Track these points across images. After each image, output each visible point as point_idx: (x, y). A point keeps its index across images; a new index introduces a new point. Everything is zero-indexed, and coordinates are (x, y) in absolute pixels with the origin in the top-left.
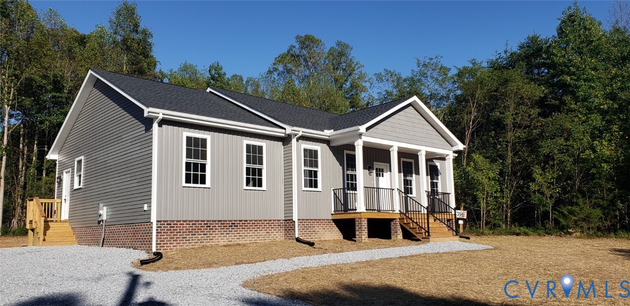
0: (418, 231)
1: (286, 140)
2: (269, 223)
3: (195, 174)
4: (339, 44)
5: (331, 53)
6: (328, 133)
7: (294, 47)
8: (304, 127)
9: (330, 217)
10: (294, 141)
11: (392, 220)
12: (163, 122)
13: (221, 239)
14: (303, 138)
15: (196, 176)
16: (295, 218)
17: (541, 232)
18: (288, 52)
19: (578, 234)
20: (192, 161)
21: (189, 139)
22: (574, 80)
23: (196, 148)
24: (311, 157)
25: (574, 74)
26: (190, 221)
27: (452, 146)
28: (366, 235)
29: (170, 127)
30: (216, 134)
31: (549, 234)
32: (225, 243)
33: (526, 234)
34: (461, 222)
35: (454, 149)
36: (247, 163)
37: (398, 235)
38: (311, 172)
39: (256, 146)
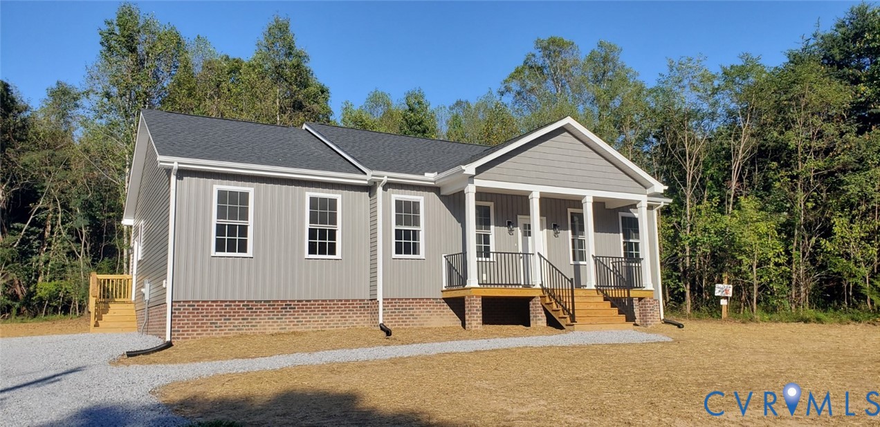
0: (562, 315)
1: (370, 189)
2: (347, 305)
3: (231, 239)
4: (601, 45)
5: (591, 59)
6: (430, 177)
7: (534, 55)
8: (389, 170)
9: (441, 296)
10: (380, 190)
11: (531, 298)
12: (182, 173)
13: (268, 325)
14: (388, 185)
15: (232, 243)
16: (380, 298)
17: (844, 317)
18: (526, 63)
20: (227, 222)
21: (222, 194)
23: (233, 205)
24: (407, 212)
26: (222, 301)
27: (646, 188)
28: (480, 320)
29: (194, 179)
30: (264, 185)
31: (856, 321)
32: (275, 331)
33: (819, 320)
34: (723, 302)
35: (649, 191)
36: (311, 222)
37: (539, 320)
38: (407, 232)
39: (326, 199)
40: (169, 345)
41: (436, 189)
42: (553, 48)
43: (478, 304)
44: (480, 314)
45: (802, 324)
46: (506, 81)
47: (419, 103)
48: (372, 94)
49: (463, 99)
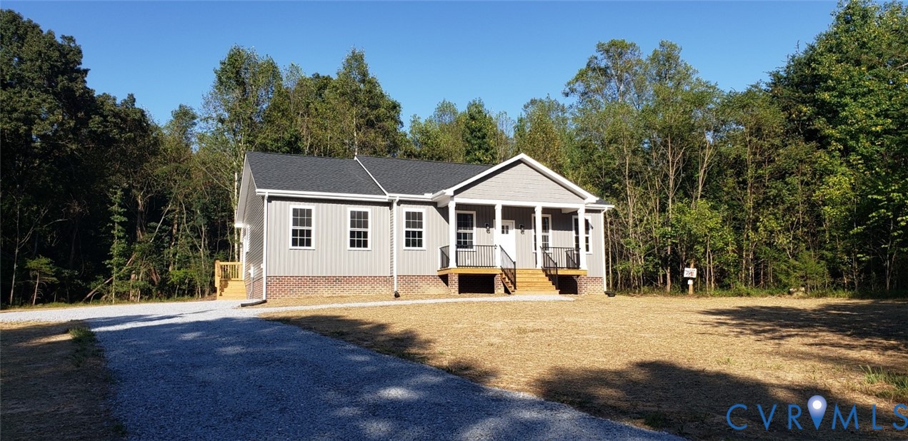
1: (389, 204)
2: (375, 279)
3: (302, 238)
4: (662, 45)
5: (655, 58)
6: (428, 196)
7: (596, 58)
8: (400, 193)
9: (437, 274)
10: (395, 205)
11: (495, 275)
12: (271, 199)
13: (325, 291)
14: (400, 202)
15: (302, 241)
16: (395, 275)
18: (588, 65)
19: (800, 294)
20: (299, 228)
21: (295, 211)
22: (835, 97)
23: (302, 218)
24: (414, 220)
25: (834, 89)
26: (296, 277)
27: (584, 199)
28: (457, 289)
29: (278, 202)
30: (321, 204)
32: (329, 295)
34: (690, 282)
35: (586, 201)
36: (351, 227)
37: (499, 289)
38: (414, 232)
39: (361, 212)
40: (265, 302)
41: (434, 204)
42: (616, 50)
43: (456, 278)
44: (457, 285)
45: (739, 298)
46: (569, 84)
47: (480, 112)
48: (440, 105)
49: (537, 98)
